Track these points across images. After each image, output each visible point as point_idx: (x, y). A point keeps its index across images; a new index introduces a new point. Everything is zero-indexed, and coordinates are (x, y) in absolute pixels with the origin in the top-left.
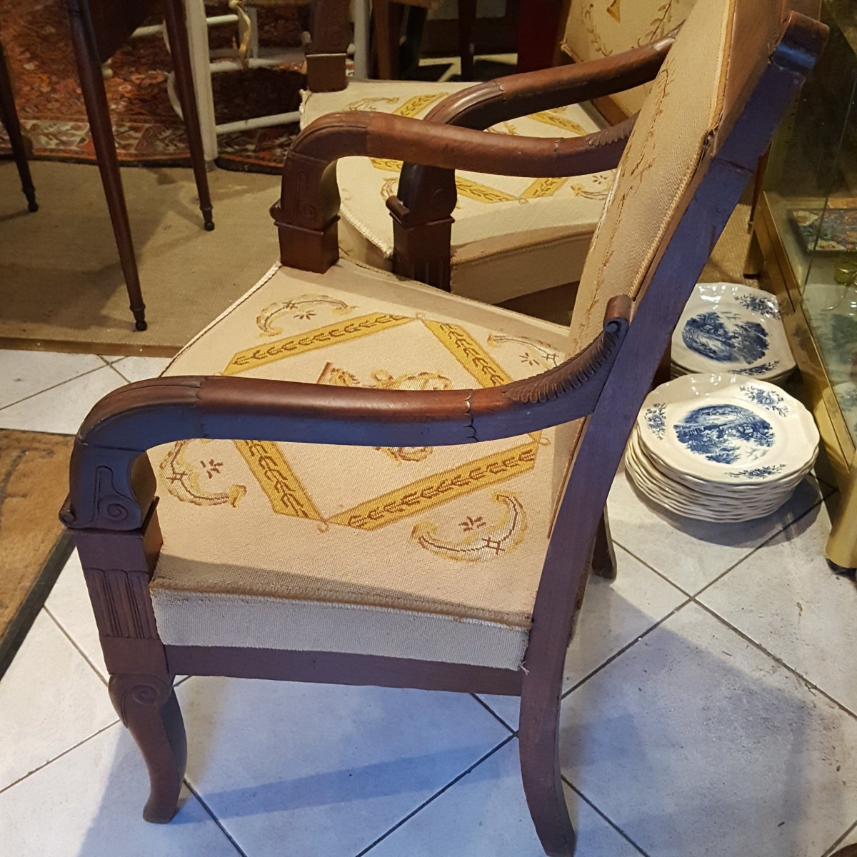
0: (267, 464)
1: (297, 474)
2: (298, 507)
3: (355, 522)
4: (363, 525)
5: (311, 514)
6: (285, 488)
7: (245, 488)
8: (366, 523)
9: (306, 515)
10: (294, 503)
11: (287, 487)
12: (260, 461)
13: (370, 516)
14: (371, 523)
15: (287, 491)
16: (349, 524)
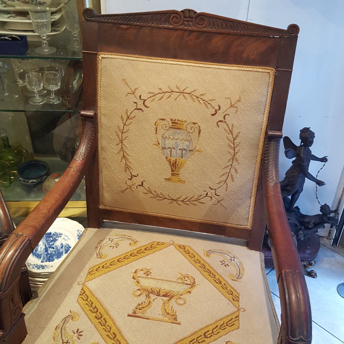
0: (209, 334)
1: (213, 321)
2: (233, 320)
3: (236, 299)
4: (237, 297)
5: (236, 314)
6: (223, 326)
7: (227, 342)
8: (236, 295)
9: (237, 317)
10: (231, 322)
11: (222, 325)
12: (207, 338)
13: (232, 294)
14: (235, 293)
15: (225, 325)
16: (238, 301)
